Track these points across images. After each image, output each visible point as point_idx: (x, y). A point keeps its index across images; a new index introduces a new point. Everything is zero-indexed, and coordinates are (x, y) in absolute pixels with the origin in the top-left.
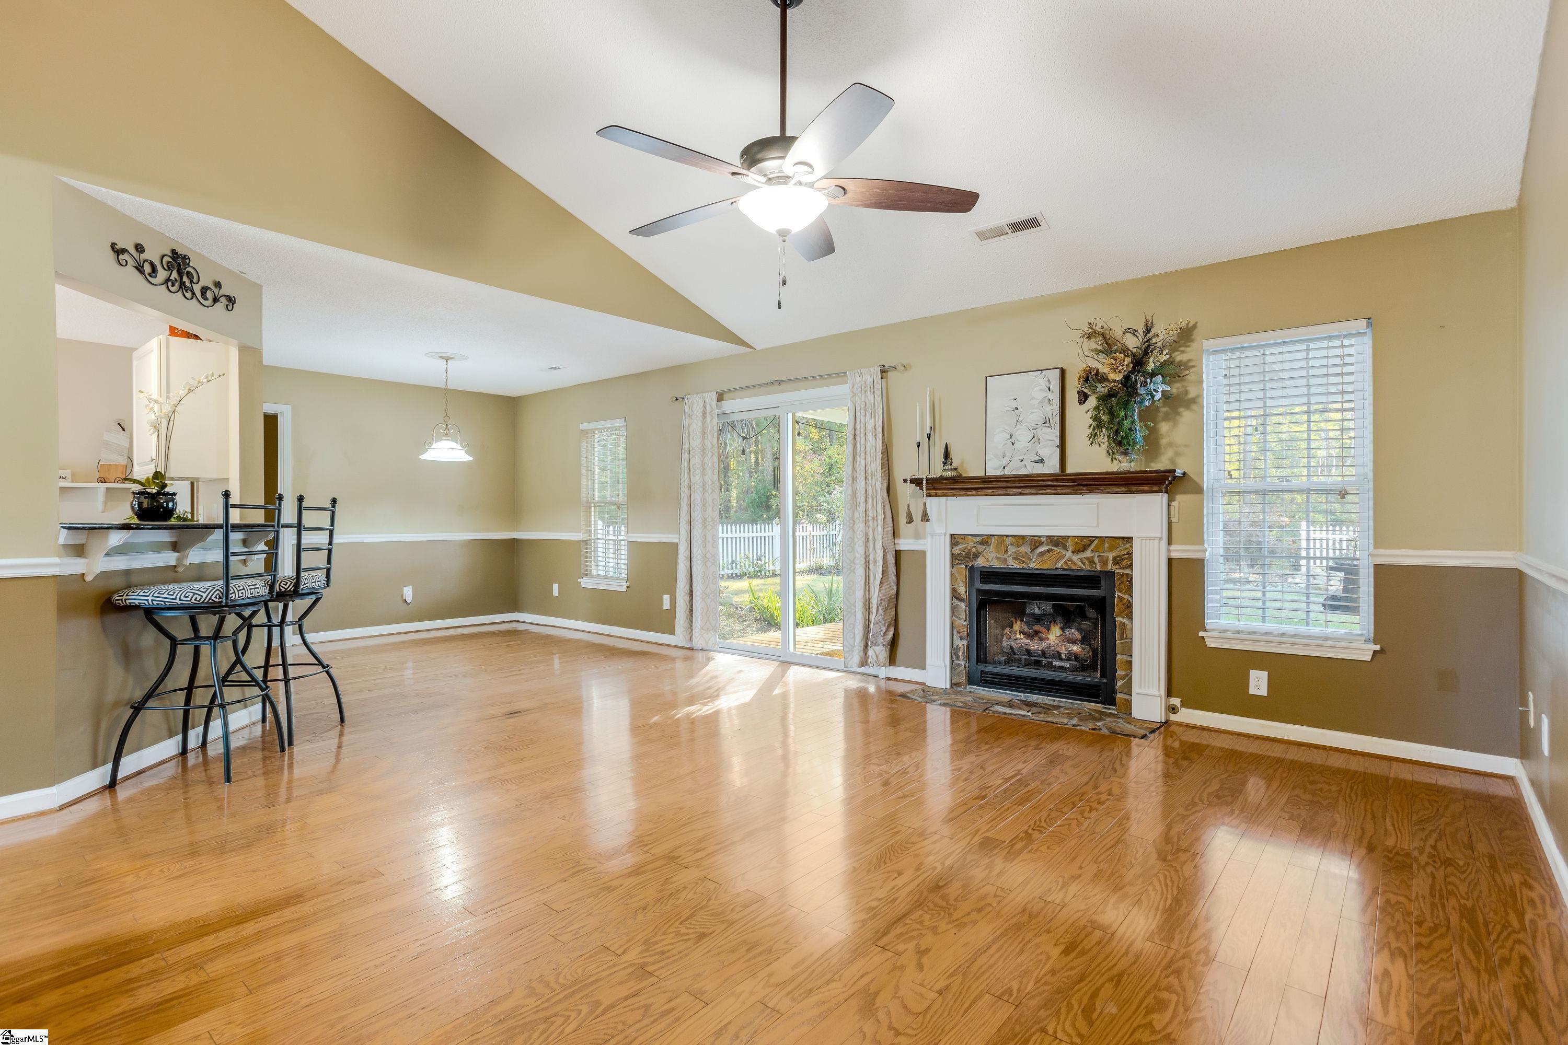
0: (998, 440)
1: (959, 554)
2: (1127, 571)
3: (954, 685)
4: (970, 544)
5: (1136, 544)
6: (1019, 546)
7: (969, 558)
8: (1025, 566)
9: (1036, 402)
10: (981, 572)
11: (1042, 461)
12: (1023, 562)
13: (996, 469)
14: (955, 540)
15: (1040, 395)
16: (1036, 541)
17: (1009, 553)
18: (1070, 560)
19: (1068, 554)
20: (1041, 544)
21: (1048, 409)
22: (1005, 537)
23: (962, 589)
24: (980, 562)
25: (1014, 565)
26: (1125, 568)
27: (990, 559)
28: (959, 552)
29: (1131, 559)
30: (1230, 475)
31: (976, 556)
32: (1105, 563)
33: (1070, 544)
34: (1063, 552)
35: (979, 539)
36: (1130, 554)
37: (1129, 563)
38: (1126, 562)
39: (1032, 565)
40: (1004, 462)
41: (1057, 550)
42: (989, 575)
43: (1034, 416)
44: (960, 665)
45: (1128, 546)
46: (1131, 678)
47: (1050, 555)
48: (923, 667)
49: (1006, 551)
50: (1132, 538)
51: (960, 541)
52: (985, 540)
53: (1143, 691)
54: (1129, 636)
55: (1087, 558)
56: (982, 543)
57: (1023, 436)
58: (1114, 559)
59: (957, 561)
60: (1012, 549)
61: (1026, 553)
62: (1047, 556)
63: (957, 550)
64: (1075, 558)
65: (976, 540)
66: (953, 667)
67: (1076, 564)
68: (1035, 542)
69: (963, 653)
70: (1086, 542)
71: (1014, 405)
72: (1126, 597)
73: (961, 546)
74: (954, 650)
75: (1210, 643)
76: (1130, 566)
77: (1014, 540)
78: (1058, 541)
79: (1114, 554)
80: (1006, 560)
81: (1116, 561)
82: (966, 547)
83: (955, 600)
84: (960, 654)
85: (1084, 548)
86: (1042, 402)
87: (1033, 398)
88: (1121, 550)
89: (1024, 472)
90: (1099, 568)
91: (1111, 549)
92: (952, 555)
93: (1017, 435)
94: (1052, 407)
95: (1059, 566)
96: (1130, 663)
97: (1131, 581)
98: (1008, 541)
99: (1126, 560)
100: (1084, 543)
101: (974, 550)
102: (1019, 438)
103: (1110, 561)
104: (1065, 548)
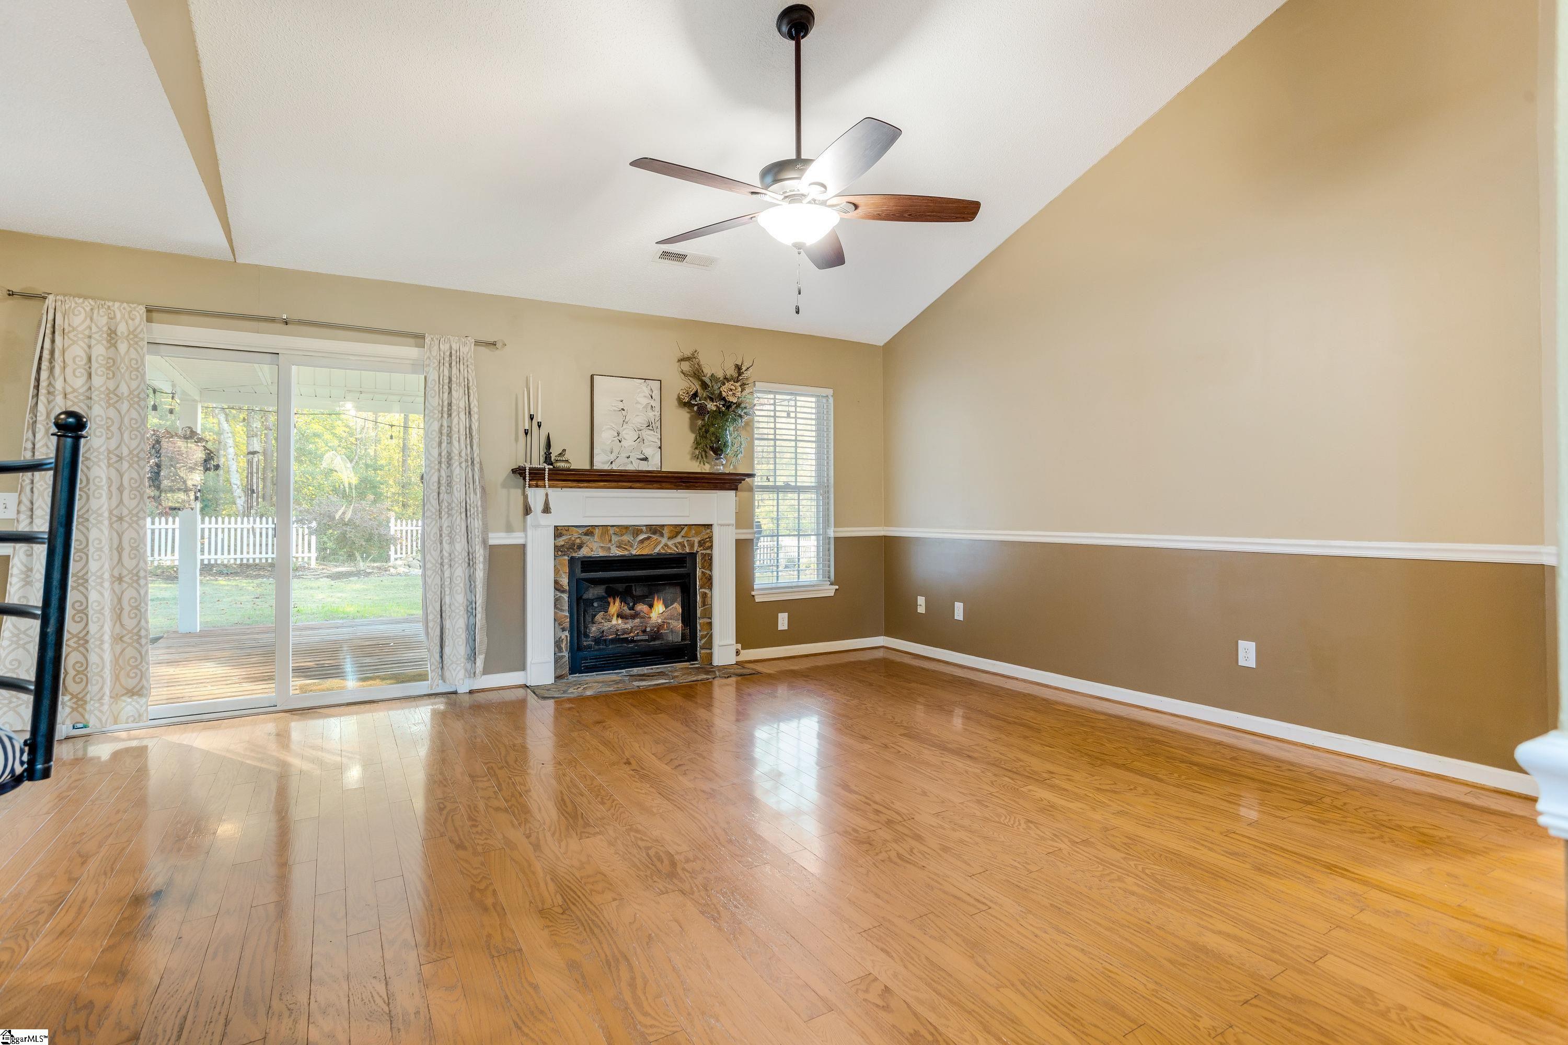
0: (604, 437)
1: (563, 546)
2: (708, 551)
3: (558, 677)
4: (575, 535)
5: (716, 530)
6: (622, 535)
7: (573, 549)
8: (626, 553)
9: (640, 407)
10: (582, 562)
11: (646, 459)
12: (626, 549)
13: (603, 463)
14: (559, 532)
15: (644, 401)
16: (638, 530)
17: (613, 542)
18: (666, 545)
19: (664, 540)
20: (642, 532)
21: (651, 414)
22: (609, 528)
23: (565, 581)
24: (584, 552)
25: (616, 552)
26: (707, 549)
27: (594, 549)
28: (563, 543)
29: (711, 542)
30: (768, 479)
31: (580, 547)
32: (692, 546)
33: (666, 532)
34: (660, 539)
35: (585, 530)
36: (711, 538)
37: (710, 544)
38: (708, 544)
39: (634, 552)
40: (612, 457)
41: (655, 537)
42: (590, 564)
43: (638, 418)
44: (563, 657)
45: (708, 531)
46: (711, 636)
47: (649, 542)
48: (523, 667)
49: (610, 541)
50: (711, 525)
51: (564, 532)
52: (589, 531)
53: (722, 643)
54: (710, 603)
55: (679, 543)
56: (586, 534)
57: (629, 437)
58: (699, 542)
59: (560, 553)
60: (615, 539)
61: (629, 541)
62: (646, 543)
63: (561, 541)
64: (670, 543)
65: (580, 531)
66: (557, 660)
67: (670, 548)
68: (635, 530)
69: (566, 644)
70: (678, 529)
71: (621, 406)
72: (708, 572)
73: (564, 538)
74: (558, 644)
75: (758, 599)
76: (711, 547)
77: (618, 530)
78: (656, 530)
79: (699, 539)
80: (609, 548)
81: (701, 544)
82: (570, 539)
83: (558, 593)
84: (563, 646)
85: (678, 533)
86: (646, 407)
87: (638, 403)
88: (704, 534)
89: (630, 467)
90: (688, 551)
91: (697, 534)
92: (556, 547)
93: (624, 434)
94: (653, 413)
95: (656, 551)
96: (710, 624)
97: (711, 559)
98: (611, 531)
99: (707, 543)
100: (677, 529)
101: (578, 541)
102: (626, 436)
103: (696, 545)
104: (662, 535)
